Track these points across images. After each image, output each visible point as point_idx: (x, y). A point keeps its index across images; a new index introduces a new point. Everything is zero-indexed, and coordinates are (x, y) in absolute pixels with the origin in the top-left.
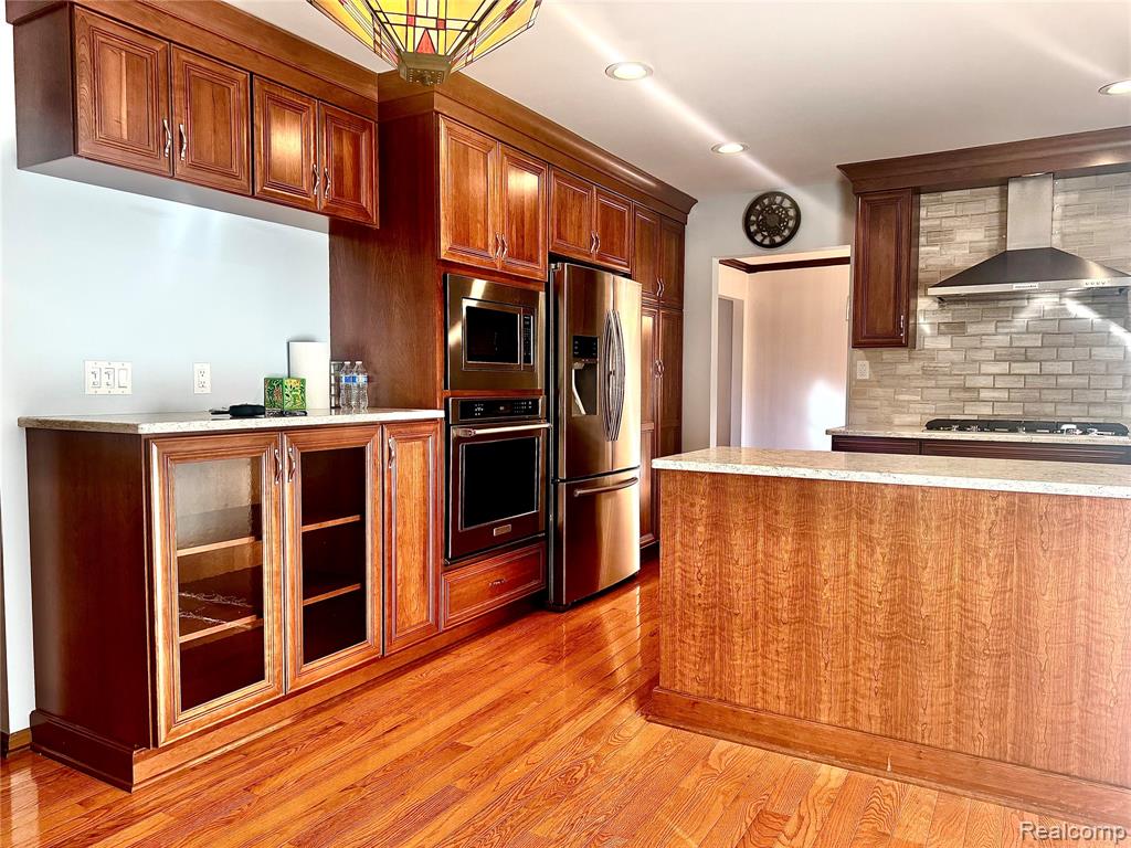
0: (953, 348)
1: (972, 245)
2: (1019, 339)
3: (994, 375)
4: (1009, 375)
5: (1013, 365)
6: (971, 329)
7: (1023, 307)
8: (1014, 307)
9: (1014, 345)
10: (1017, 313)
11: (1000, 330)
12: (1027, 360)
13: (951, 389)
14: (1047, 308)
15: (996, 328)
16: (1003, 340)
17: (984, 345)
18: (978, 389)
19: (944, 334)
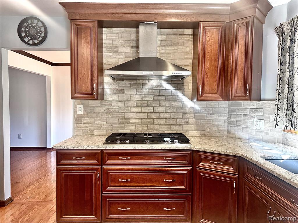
0: (119, 100)
1: (126, 54)
2: (145, 97)
3: (136, 113)
4: (142, 112)
5: (143, 108)
6: (127, 92)
7: (147, 83)
8: (143, 83)
9: (143, 100)
10: (144, 86)
11: (138, 93)
12: (148, 106)
13: (119, 119)
14: (155, 84)
15: (136, 92)
16: (139, 97)
17: (132, 99)
18: (129, 119)
19: (115, 94)
